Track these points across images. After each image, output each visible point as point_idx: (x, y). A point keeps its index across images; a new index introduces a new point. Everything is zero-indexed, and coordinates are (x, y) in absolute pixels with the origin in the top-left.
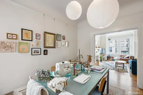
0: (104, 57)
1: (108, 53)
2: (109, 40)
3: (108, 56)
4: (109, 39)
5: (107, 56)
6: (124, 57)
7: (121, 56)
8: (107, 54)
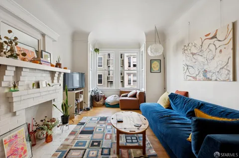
0: (81, 99)
1: (92, 86)
2: (95, 50)
3: (93, 94)
4: (97, 50)
5: (89, 94)
6: (126, 96)
7: (121, 92)
8: (91, 90)
